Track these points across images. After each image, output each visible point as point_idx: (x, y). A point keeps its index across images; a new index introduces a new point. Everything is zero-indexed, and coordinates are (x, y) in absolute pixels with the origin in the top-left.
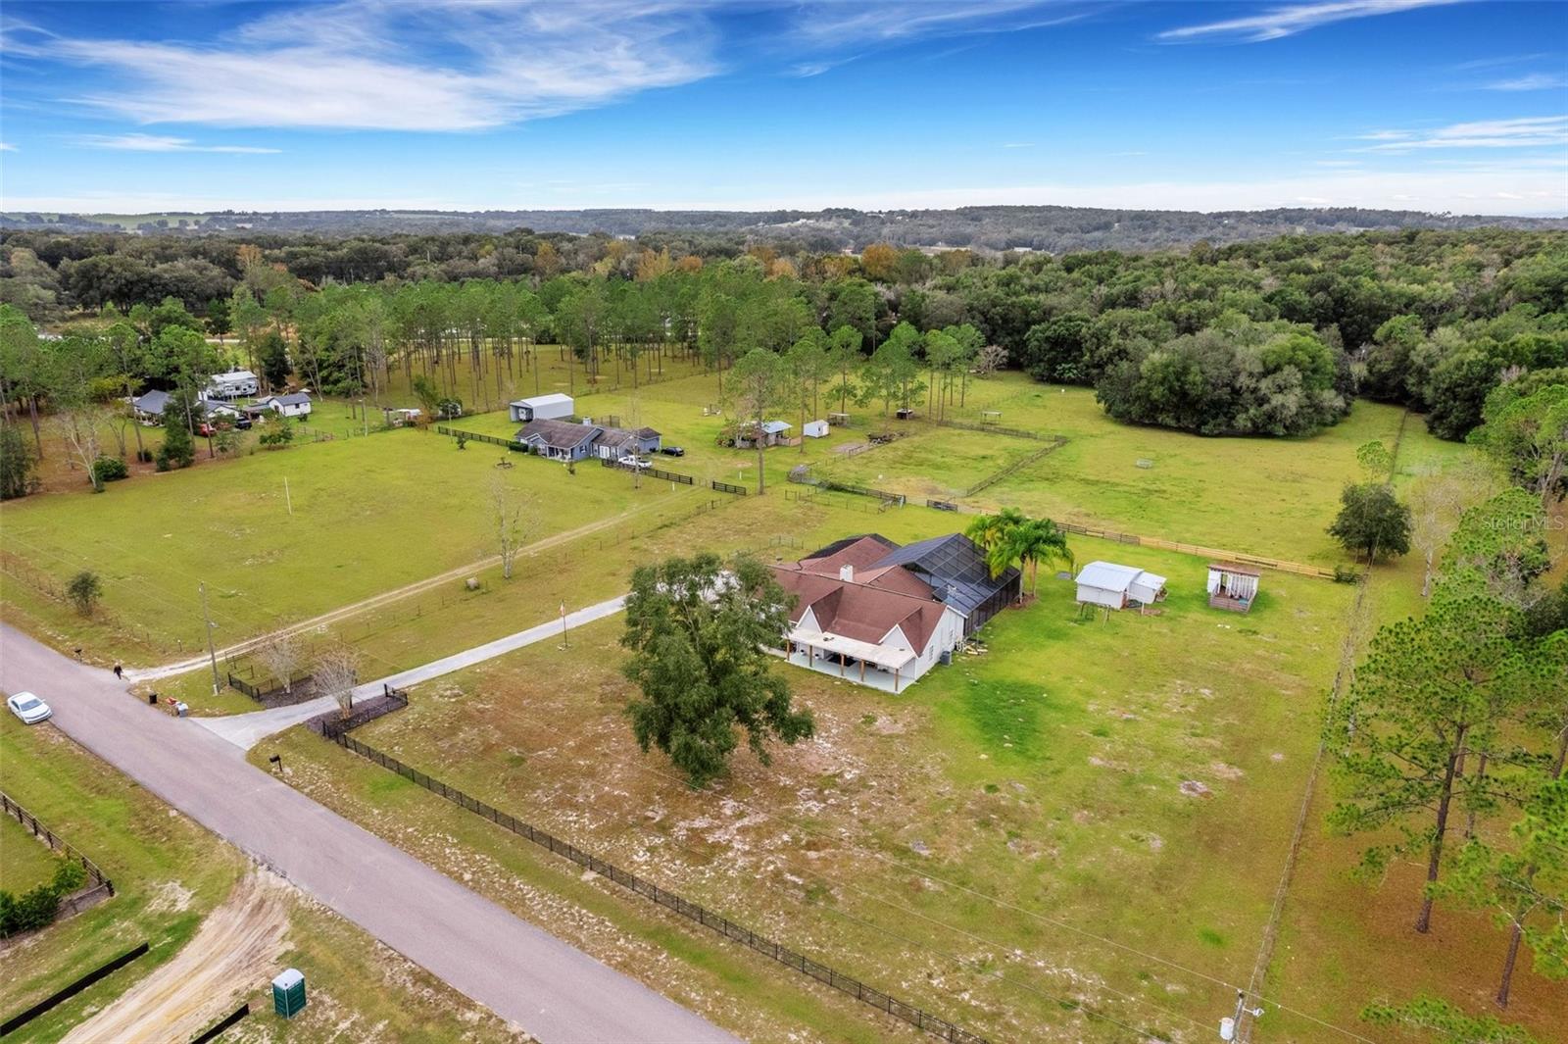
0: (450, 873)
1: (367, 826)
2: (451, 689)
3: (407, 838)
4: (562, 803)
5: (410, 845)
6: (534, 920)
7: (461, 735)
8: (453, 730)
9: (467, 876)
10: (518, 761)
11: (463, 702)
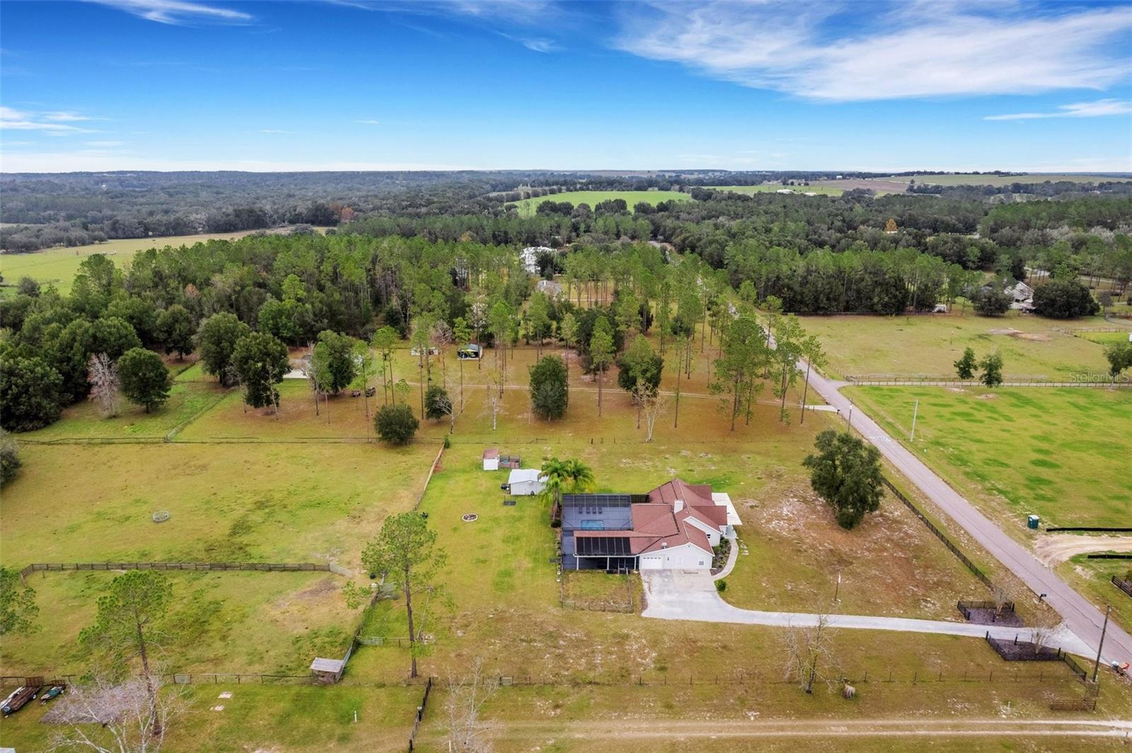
0: (969, 535)
1: (998, 561)
2: (926, 606)
3: (981, 551)
4: (910, 536)
5: (981, 548)
6: (946, 515)
7: (935, 579)
8: (937, 584)
9: (963, 532)
10: (916, 557)
11: (923, 595)
